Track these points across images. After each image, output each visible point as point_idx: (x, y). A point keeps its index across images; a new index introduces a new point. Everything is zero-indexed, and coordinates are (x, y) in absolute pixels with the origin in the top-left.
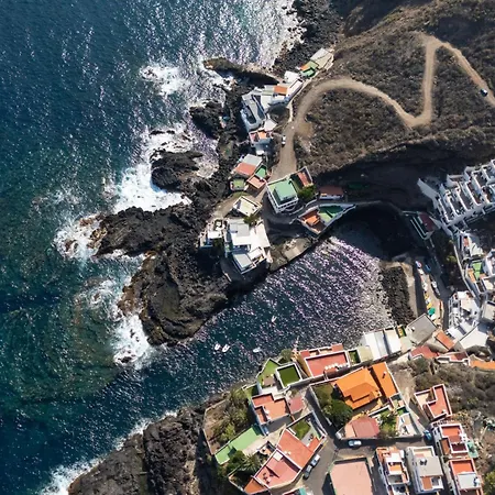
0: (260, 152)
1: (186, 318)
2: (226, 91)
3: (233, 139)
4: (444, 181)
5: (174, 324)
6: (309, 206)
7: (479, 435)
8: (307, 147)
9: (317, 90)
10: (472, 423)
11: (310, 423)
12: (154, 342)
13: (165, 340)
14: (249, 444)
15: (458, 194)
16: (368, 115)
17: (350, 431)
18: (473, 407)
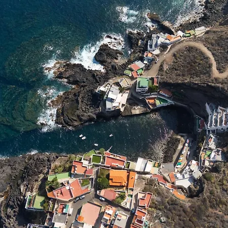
0: (145, 62)
1: (75, 118)
2: (150, 30)
3: (140, 52)
4: (217, 108)
5: (69, 119)
6: (153, 95)
7: (154, 222)
8: (166, 67)
9: (185, 44)
10: (155, 215)
11: (90, 182)
12: (57, 122)
13: (62, 124)
14: (63, 178)
15: (219, 117)
16: (199, 64)
17: (102, 193)
18: (159, 209)
